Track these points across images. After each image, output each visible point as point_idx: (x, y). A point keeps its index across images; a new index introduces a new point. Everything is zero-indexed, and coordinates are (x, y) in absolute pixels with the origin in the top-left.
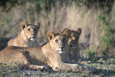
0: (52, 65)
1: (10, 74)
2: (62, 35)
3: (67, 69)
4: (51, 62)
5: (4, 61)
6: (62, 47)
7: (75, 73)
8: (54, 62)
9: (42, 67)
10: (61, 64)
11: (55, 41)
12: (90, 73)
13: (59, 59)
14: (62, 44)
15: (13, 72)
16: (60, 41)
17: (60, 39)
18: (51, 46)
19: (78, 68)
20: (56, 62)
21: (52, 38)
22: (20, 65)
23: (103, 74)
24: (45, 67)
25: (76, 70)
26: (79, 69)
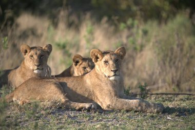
0: (100, 102)
1: (46, 117)
2: (112, 55)
3: (125, 107)
4: (99, 98)
5: (29, 98)
6: (116, 69)
7: (138, 113)
8: (104, 97)
9: (87, 106)
10: (115, 101)
11: (103, 63)
12: (158, 112)
13: (111, 93)
14: (114, 65)
15: (49, 114)
16: (111, 62)
17: (111, 59)
18: (97, 72)
19: (140, 105)
20: (107, 98)
21: (98, 60)
22: (55, 103)
23: (178, 113)
24: (92, 105)
25: (137, 108)
26: (142, 107)
